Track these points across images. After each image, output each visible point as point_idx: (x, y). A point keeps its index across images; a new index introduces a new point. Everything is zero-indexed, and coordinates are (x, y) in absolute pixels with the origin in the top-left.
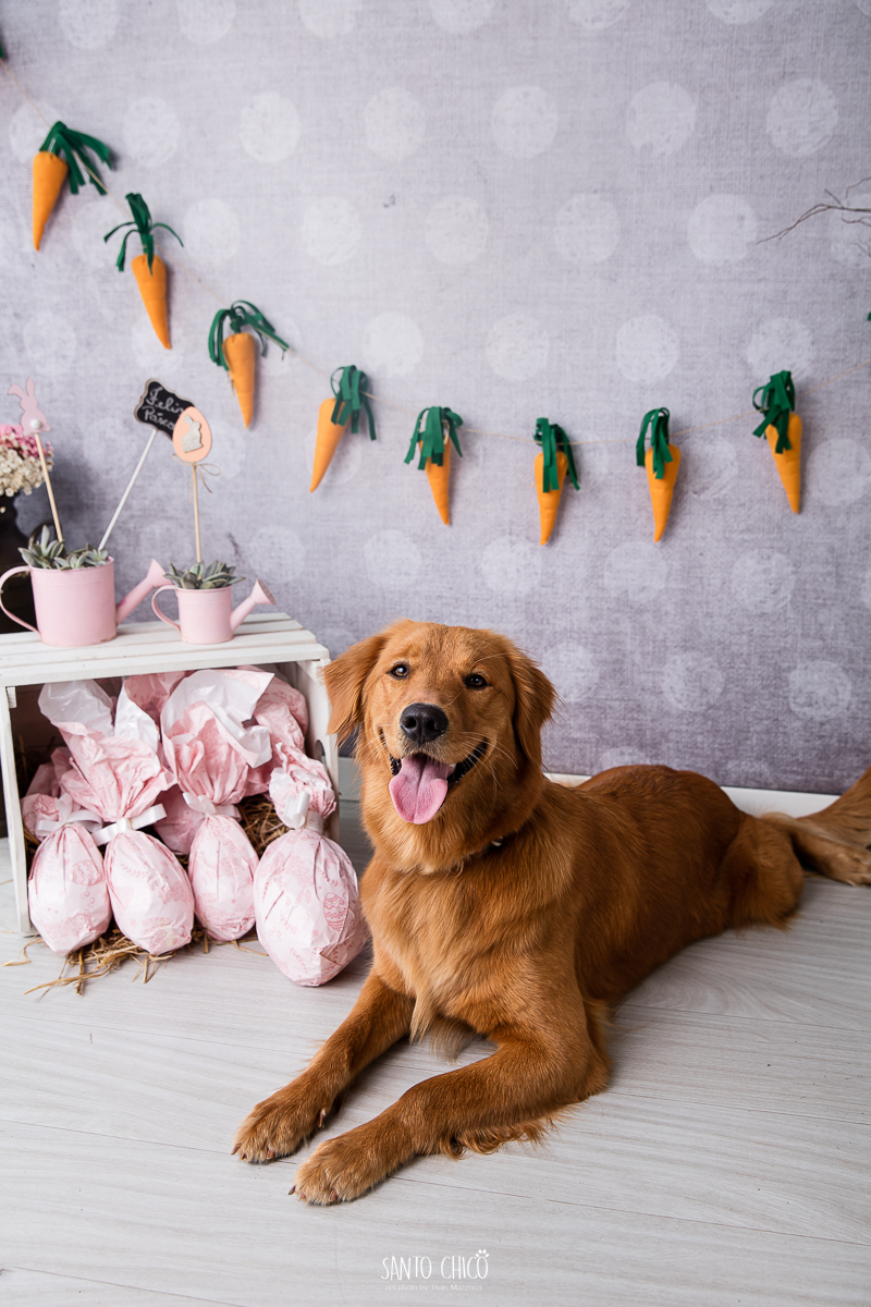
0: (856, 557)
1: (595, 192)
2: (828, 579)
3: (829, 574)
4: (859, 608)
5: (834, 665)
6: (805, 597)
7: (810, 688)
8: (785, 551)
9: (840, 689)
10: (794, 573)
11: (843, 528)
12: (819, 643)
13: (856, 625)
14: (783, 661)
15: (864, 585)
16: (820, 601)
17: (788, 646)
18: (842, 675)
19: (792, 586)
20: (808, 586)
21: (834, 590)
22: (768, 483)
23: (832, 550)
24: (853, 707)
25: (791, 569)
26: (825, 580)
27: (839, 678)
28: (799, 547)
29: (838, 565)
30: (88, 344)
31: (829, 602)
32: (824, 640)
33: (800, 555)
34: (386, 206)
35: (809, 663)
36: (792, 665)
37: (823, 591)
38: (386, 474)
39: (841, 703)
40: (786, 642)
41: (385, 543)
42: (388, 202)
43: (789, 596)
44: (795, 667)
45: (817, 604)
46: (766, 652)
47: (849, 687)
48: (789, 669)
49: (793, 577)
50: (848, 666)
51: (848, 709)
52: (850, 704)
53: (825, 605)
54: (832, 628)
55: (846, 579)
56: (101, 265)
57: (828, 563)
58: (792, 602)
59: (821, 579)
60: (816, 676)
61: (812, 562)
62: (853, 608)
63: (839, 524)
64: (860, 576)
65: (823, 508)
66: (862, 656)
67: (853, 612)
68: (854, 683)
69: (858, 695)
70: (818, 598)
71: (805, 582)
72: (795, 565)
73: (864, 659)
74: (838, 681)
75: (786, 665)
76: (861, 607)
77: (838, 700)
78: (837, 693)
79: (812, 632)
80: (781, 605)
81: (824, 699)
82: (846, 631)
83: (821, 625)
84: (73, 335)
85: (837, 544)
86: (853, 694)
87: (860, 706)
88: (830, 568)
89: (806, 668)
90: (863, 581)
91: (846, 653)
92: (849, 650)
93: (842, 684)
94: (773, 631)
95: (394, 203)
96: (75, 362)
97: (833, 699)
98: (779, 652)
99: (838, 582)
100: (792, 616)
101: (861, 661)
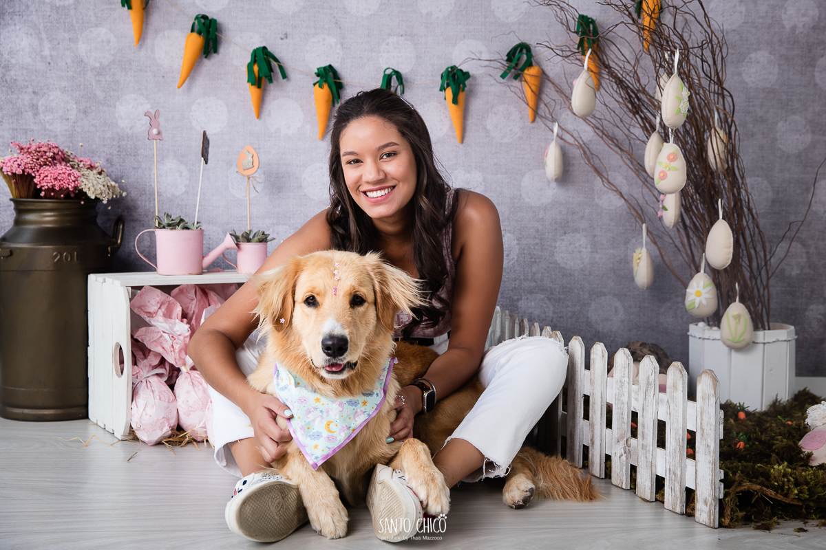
0: (551, 234)
1: (402, 36)
2: (536, 247)
3: (537, 244)
4: (554, 263)
5: (542, 296)
6: (524, 258)
7: (530, 311)
8: (512, 232)
9: (546, 310)
10: (518, 244)
11: (543, 218)
12: (534, 284)
13: (553, 273)
14: (514, 295)
15: (556, 250)
16: (533, 260)
17: (516, 286)
18: (547, 302)
19: (517, 252)
20: (526, 252)
21: (540, 254)
22: (501, 194)
23: (537, 231)
24: (554, 320)
25: (516, 242)
26: (534, 248)
27: (546, 303)
28: (520, 230)
29: (541, 239)
30: (85, 112)
31: (538, 260)
32: (536, 282)
33: (521, 234)
34: (282, 39)
35: (529, 296)
36: (519, 297)
37: (534, 254)
38: (279, 192)
39: (548, 318)
40: (515, 284)
41: (278, 233)
42: (283, 37)
43: (516, 257)
44: (521, 298)
45: (531, 262)
46: (505, 290)
47: (552, 309)
48: (518, 300)
49: (517, 247)
50: (550, 297)
51: (552, 321)
52: (553, 318)
53: (535, 262)
54: (540, 275)
55: (546, 247)
56: (97, 65)
57: (536, 238)
58: (517, 261)
59: (532, 247)
60: (533, 303)
61: (527, 238)
62: (551, 263)
63: (540, 217)
64: (554, 245)
65: (531, 207)
66: (557, 290)
67: (551, 265)
68: (554, 306)
69: (556, 313)
70: (531, 258)
71: (524, 249)
72: (518, 240)
73: (559, 292)
74: (545, 305)
75: (516, 297)
76: (555, 262)
77: (546, 316)
78: (545, 313)
79: (530, 278)
80: (511, 263)
81: (539, 316)
82: (548, 276)
83: (534, 274)
84: (75, 106)
85: (540, 228)
86: (554, 312)
87: (558, 319)
88: (537, 241)
89: (527, 299)
90: (555, 247)
91: (549, 289)
92: (550, 287)
93: (548, 307)
94: (508, 278)
95: (287, 38)
96: (74, 122)
97: (543, 316)
98: (512, 290)
99: (542, 249)
100: (518, 269)
101: (557, 294)
